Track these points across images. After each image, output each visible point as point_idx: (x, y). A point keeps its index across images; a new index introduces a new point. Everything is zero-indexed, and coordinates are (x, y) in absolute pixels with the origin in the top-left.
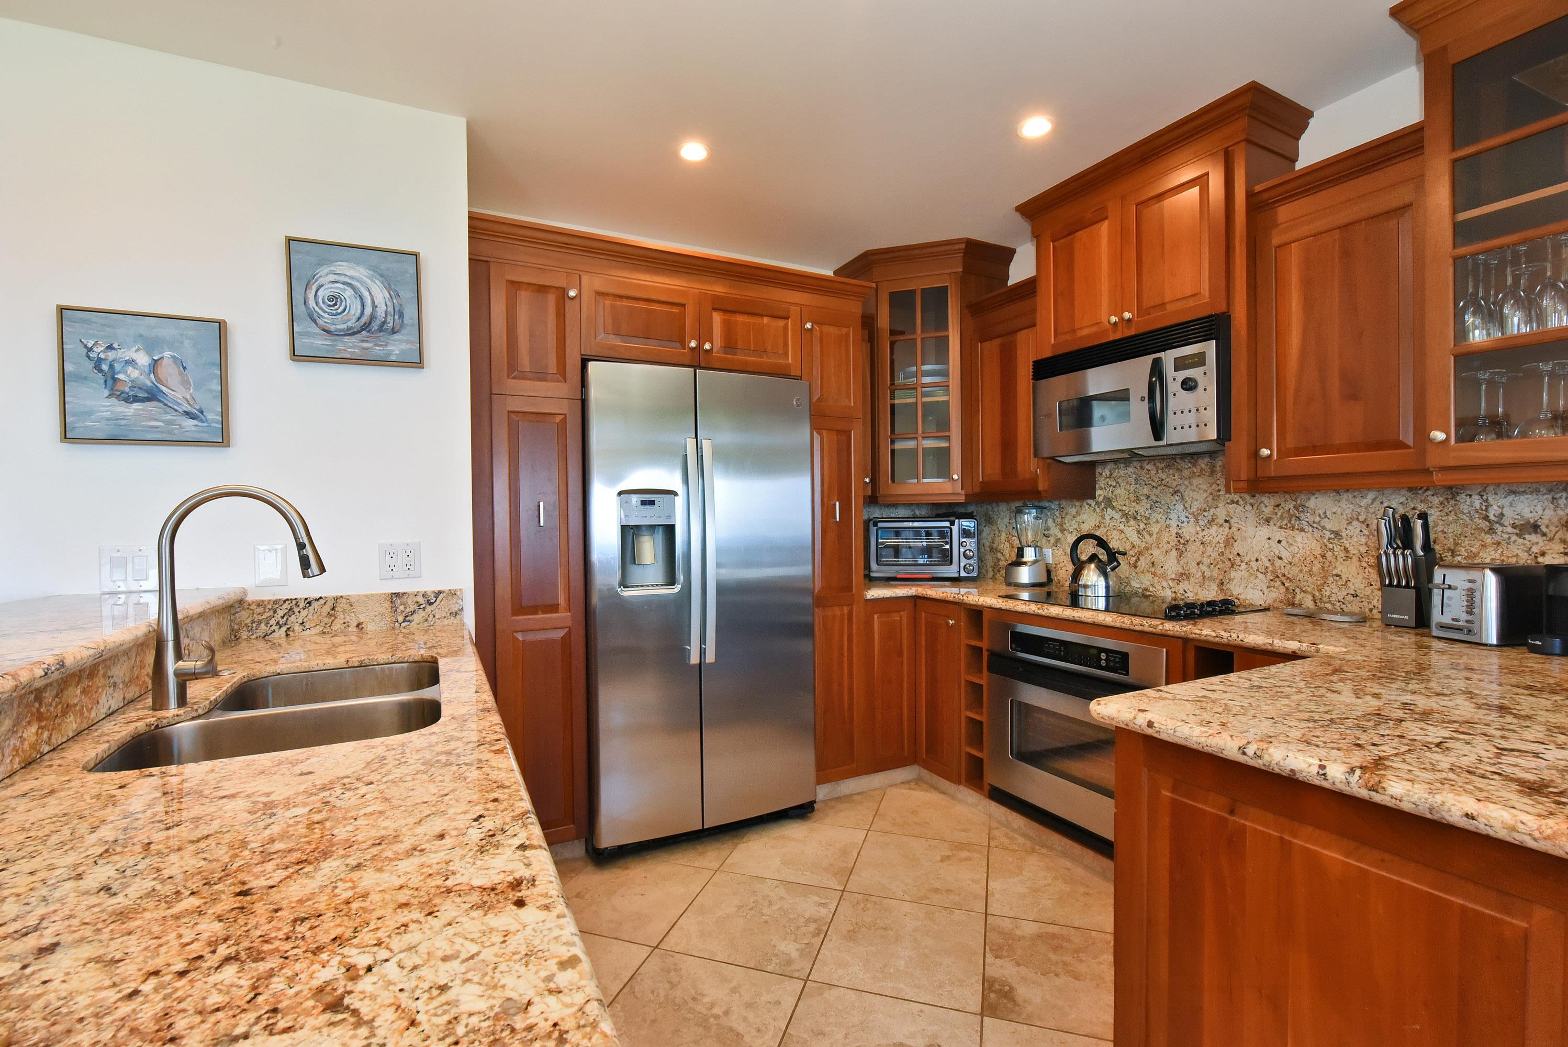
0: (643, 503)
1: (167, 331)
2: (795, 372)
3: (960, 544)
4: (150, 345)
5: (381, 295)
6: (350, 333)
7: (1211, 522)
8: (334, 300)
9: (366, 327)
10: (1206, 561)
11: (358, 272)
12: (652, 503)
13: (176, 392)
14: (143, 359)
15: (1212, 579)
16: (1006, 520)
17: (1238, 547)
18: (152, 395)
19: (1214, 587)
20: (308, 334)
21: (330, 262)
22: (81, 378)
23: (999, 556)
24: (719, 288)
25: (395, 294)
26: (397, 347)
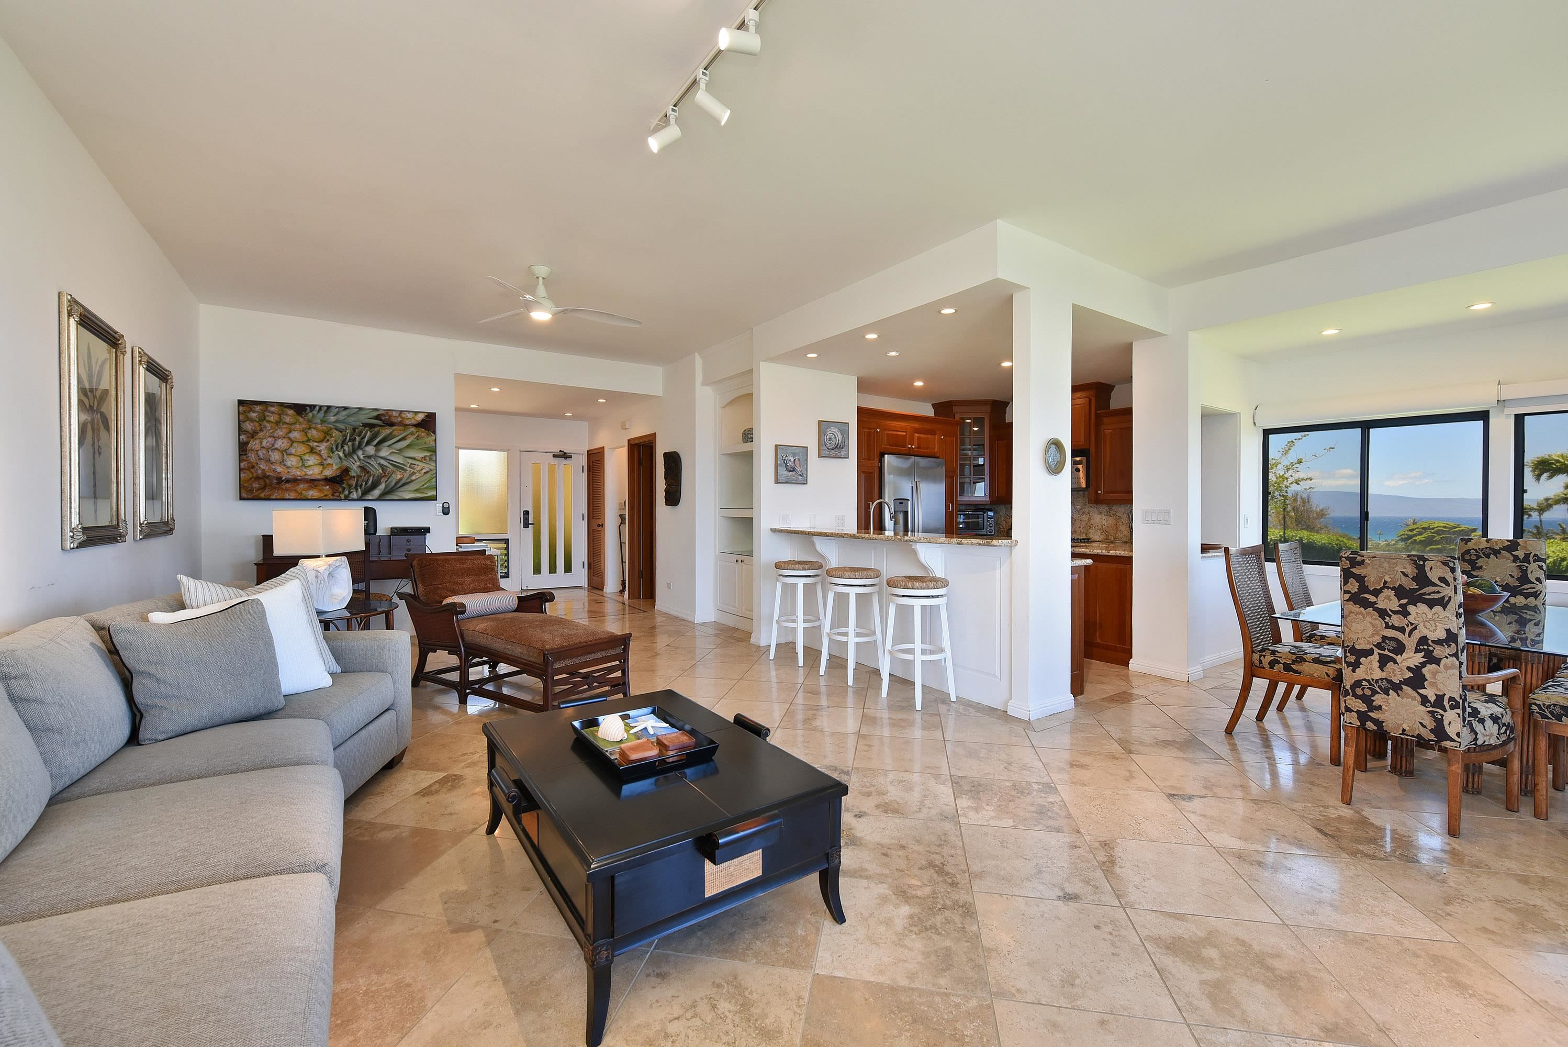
0: (900, 503)
1: (797, 451)
2: (938, 455)
3: (987, 521)
4: (794, 455)
5: (840, 437)
6: (833, 449)
7: (1084, 513)
8: (830, 438)
9: (836, 447)
10: (1082, 527)
11: (835, 430)
12: (902, 503)
13: (798, 469)
14: (792, 460)
15: (1083, 532)
16: (1004, 512)
17: (1092, 522)
18: (794, 470)
19: (1084, 535)
20: (824, 450)
21: (829, 427)
22: (781, 465)
23: (1001, 526)
24: (916, 425)
25: (843, 436)
26: (843, 453)
